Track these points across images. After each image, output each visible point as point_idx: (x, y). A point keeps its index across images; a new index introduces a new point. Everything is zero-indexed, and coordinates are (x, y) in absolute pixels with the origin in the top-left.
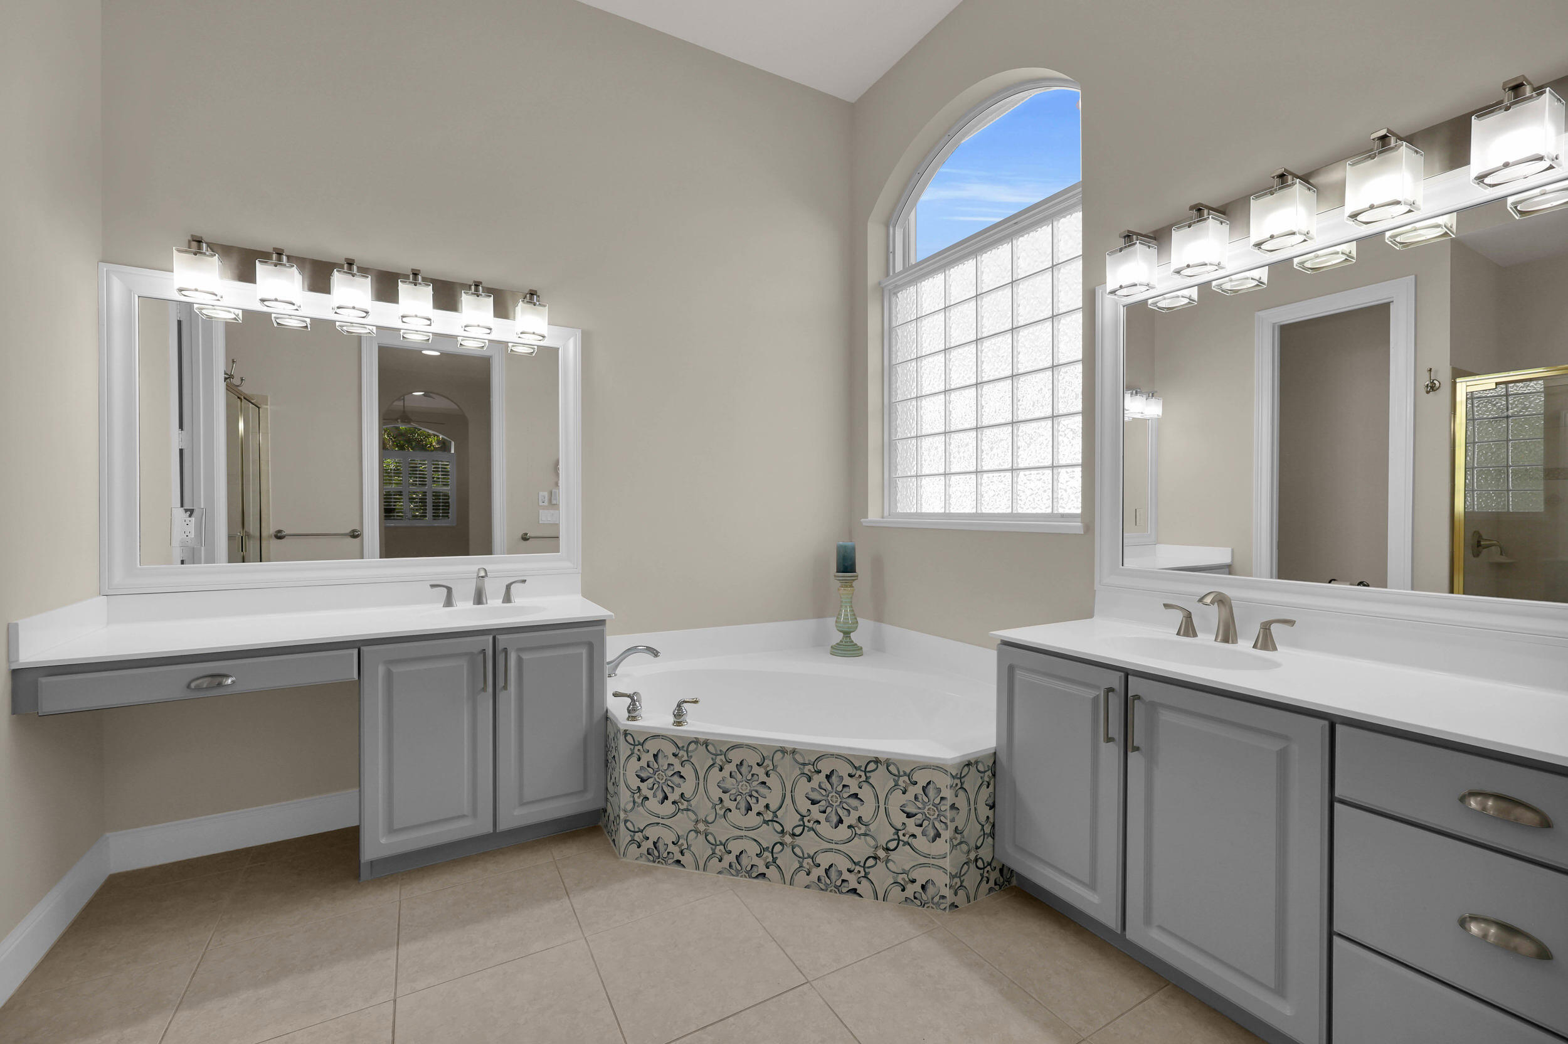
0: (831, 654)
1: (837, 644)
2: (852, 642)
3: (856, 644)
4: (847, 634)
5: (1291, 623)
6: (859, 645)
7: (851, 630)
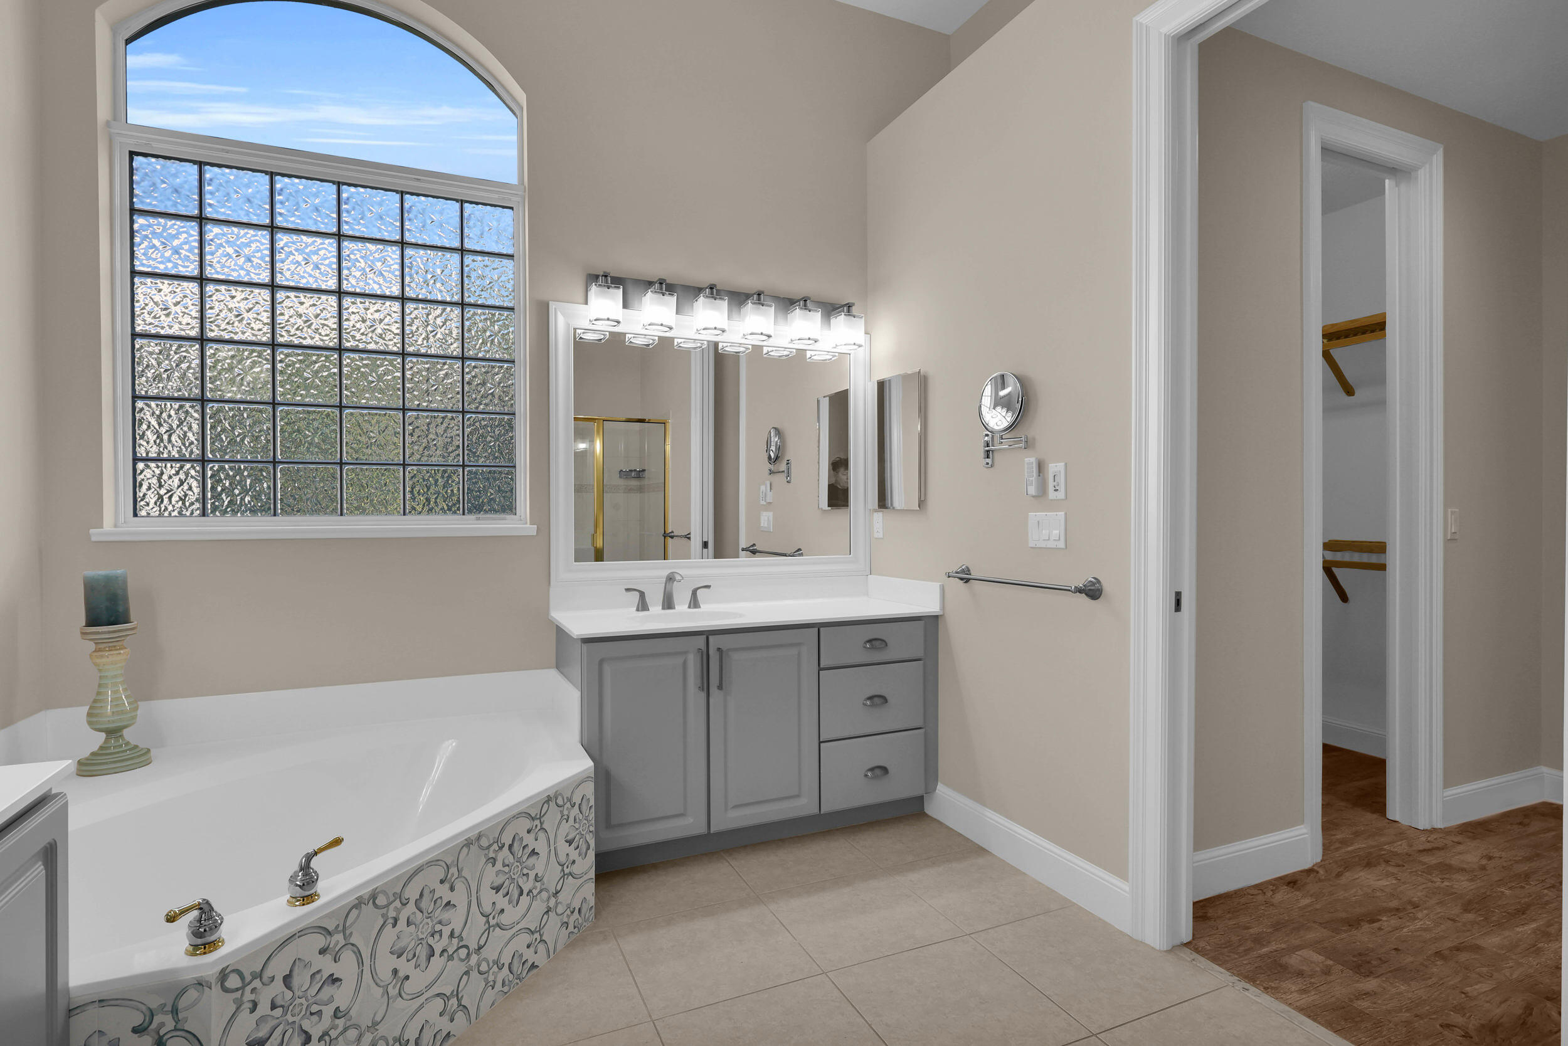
0: (77, 775)
1: (93, 754)
2: (127, 743)
3: (136, 747)
4: (113, 733)
5: (708, 587)
6: (141, 746)
7: (125, 723)
